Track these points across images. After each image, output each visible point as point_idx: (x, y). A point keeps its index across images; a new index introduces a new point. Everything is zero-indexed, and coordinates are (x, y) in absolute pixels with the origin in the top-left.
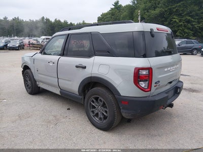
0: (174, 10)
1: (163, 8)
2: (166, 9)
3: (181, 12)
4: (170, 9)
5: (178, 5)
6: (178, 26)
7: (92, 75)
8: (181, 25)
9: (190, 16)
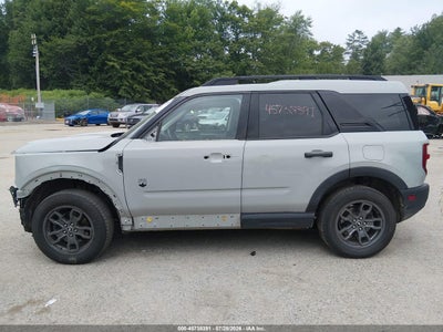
0: (108, 43)
1: (82, 36)
2: (90, 39)
3: (121, 48)
4: (98, 40)
5: (114, 33)
6: (120, 78)
7: (352, 167)
8: (126, 74)
9: (139, 59)
